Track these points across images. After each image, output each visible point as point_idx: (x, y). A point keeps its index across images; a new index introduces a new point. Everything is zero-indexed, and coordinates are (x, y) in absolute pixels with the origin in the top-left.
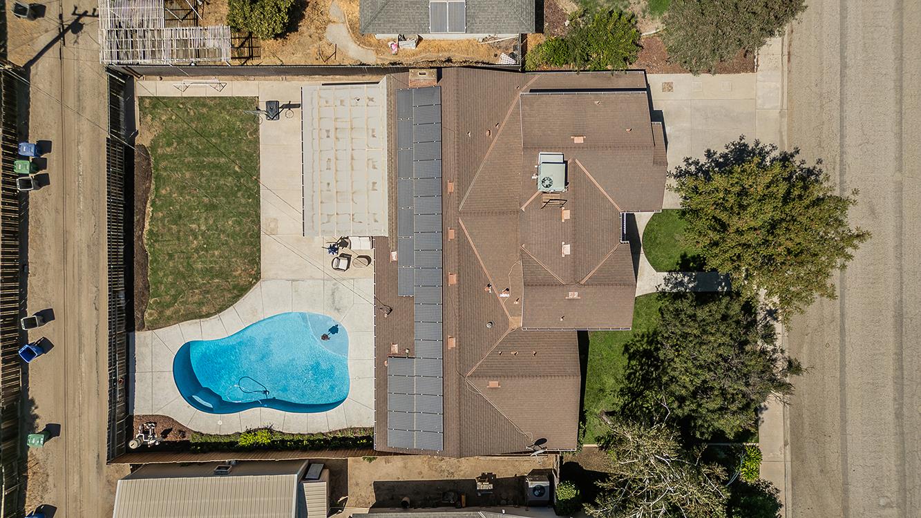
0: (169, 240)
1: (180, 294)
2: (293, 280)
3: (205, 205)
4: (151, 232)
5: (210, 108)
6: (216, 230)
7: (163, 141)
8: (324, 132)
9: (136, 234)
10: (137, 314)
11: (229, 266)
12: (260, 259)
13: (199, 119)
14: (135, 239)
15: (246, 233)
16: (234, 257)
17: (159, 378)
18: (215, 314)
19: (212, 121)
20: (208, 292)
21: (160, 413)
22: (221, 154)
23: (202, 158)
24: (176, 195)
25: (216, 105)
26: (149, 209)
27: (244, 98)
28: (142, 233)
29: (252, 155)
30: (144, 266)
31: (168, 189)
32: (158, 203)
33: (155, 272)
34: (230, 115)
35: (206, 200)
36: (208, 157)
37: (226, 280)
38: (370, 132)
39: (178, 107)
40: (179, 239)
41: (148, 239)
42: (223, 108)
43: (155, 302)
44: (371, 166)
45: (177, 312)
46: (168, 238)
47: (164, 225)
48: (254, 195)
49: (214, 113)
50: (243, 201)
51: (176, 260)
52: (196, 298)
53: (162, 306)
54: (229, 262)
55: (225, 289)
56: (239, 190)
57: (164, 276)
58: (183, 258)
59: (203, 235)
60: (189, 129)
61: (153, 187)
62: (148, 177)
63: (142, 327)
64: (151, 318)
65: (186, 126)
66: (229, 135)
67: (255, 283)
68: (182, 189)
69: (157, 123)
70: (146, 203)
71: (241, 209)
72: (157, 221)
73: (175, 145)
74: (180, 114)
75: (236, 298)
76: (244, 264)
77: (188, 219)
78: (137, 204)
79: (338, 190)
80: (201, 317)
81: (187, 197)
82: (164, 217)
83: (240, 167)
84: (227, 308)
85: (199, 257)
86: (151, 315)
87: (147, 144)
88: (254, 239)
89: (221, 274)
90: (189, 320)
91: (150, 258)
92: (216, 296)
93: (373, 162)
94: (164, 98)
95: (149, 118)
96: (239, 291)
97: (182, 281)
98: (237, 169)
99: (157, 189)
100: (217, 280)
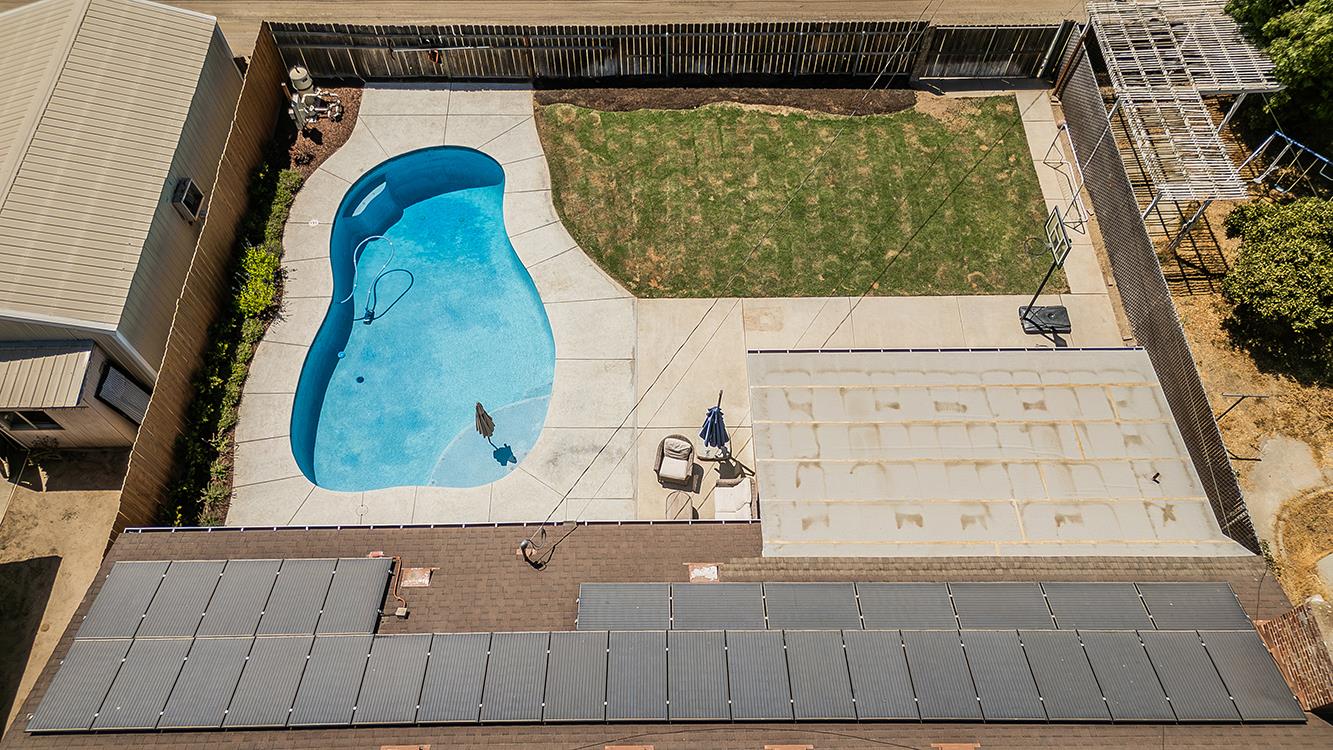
0: (721, 141)
1: (608, 157)
2: (633, 362)
3: (801, 199)
4: (740, 113)
5: (1020, 207)
6: (746, 217)
7: (930, 131)
8: (1038, 397)
9: (732, 91)
10: (568, 94)
11: (667, 240)
12: (686, 296)
13: (990, 187)
14: (722, 90)
15: (742, 269)
16: (688, 249)
17: (433, 124)
18: (562, 215)
19: (991, 209)
20: (610, 202)
21: (358, 127)
22: (920, 225)
23: (905, 192)
24: (819, 151)
25: (1029, 216)
26: (785, 111)
28: (735, 101)
29: (927, 280)
30: (667, 104)
31: (830, 139)
32: (800, 124)
33: (656, 119)
34: (1013, 241)
35: (814, 200)
36: (911, 203)
37: (637, 235)
38: (1072, 512)
39: (1009, 155)
40: (725, 155)
41: (722, 109)
42: (1025, 229)
43: (593, 120)
44: (969, 512)
45: (570, 152)
46: (726, 140)
47: (754, 133)
48: (833, 285)
49: (1010, 214)
50: (818, 265)
51: (681, 152)
52: (596, 182)
53: (582, 130)
54: (678, 240)
55: (616, 232)
56: (842, 257)
57: (648, 135)
58: (685, 163)
59: (736, 194)
60: (965, 171)
61: (832, 117)
62: (849, 108)
63: (543, 101)
64: (559, 114)
65: (970, 166)
66: (966, 238)
67: (628, 287)
68: (833, 161)
69: (966, 123)
70: (796, 106)
71: (798, 262)
72: (761, 122)
73: (925, 149)
74: (994, 157)
75: (595, 251)
76: (673, 268)
77: (770, 170)
78: (794, 93)
79: (881, 429)
80: (556, 192)
81: (816, 169)
82: (770, 133)
83: (894, 259)
84: (574, 236)
85: (687, 189)
86: (567, 113)
87: (919, 107)
88: (731, 283)
89: (649, 230)
90: (551, 171)
91: (683, 112)
92: (602, 216)
93: (982, 518)
94: (1022, 133)
95: (974, 111)
96: (610, 258)
97: (635, 162)
98: (891, 254)
99: (828, 122)
100: (636, 218)
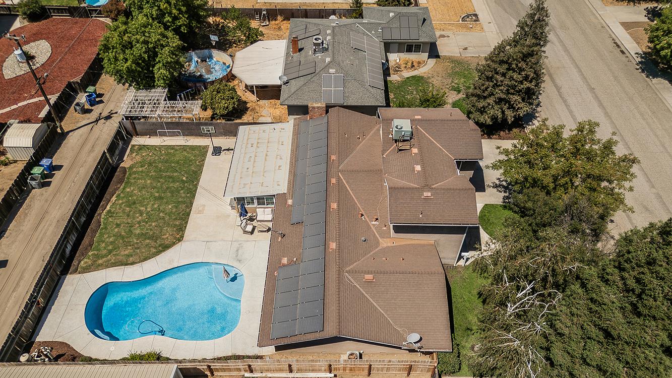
1: (115, 249)
2: (208, 242)
3: (155, 197)
4: (109, 211)
5: (176, 150)
6: (158, 211)
7: (138, 165)
9: (98, 212)
10: (75, 263)
11: (161, 232)
12: (186, 228)
13: (167, 155)
14: (96, 215)
15: (180, 213)
16: (167, 227)
17: (72, 310)
18: (139, 262)
19: (175, 156)
20: (138, 248)
21: (60, 340)
22: (176, 171)
23: (162, 173)
24: (136, 191)
25: (180, 149)
26: (114, 199)
27: (200, 146)
28: (102, 212)
29: (197, 172)
30: (95, 231)
31: (132, 188)
32: (122, 195)
33: (102, 234)
34: (188, 153)
35: (157, 194)
36: (167, 172)
37: (155, 241)
38: (280, 143)
39: (156, 149)
40: (128, 216)
41: (105, 215)
42: (185, 150)
43: (93, 254)
44: (279, 158)
45: (108, 261)
46: (121, 215)
47: (121, 207)
48: (192, 193)
49: (178, 152)
50: (183, 195)
51: (121, 228)
52: (127, 252)
53: (98, 257)
54: (161, 230)
55: (152, 247)
56: (182, 190)
57: (108, 237)
58: (127, 227)
59: (147, 213)
61: (122, 187)
62: (121, 181)
63: (75, 271)
65: (157, 158)
66: (184, 163)
67: (177, 243)
68: (142, 188)
69: (138, 157)
70: (113, 195)
71: (180, 200)
72: (117, 205)
73: (146, 167)
74: (155, 152)
75: (158, 253)
76: (173, 231)
77: (140, 204)
78: (106, 196)
79: (254, 171)
80: (127, 264)
81: (144, 193)
82: (123, 203)
83: (187, 178)
84: (150, 258)
85: (140, 226)
86: (86, 263)
87: (128, 166)
89: (154, 237)
90: (115, 266)
91: (102, 226)
92: (144, 251)
94: (148, 145)
95: (134, 154)
96: (163, 248)
97: (121, 241)
98: (184, 179)
99: (124, 189)
100: (147, 241)
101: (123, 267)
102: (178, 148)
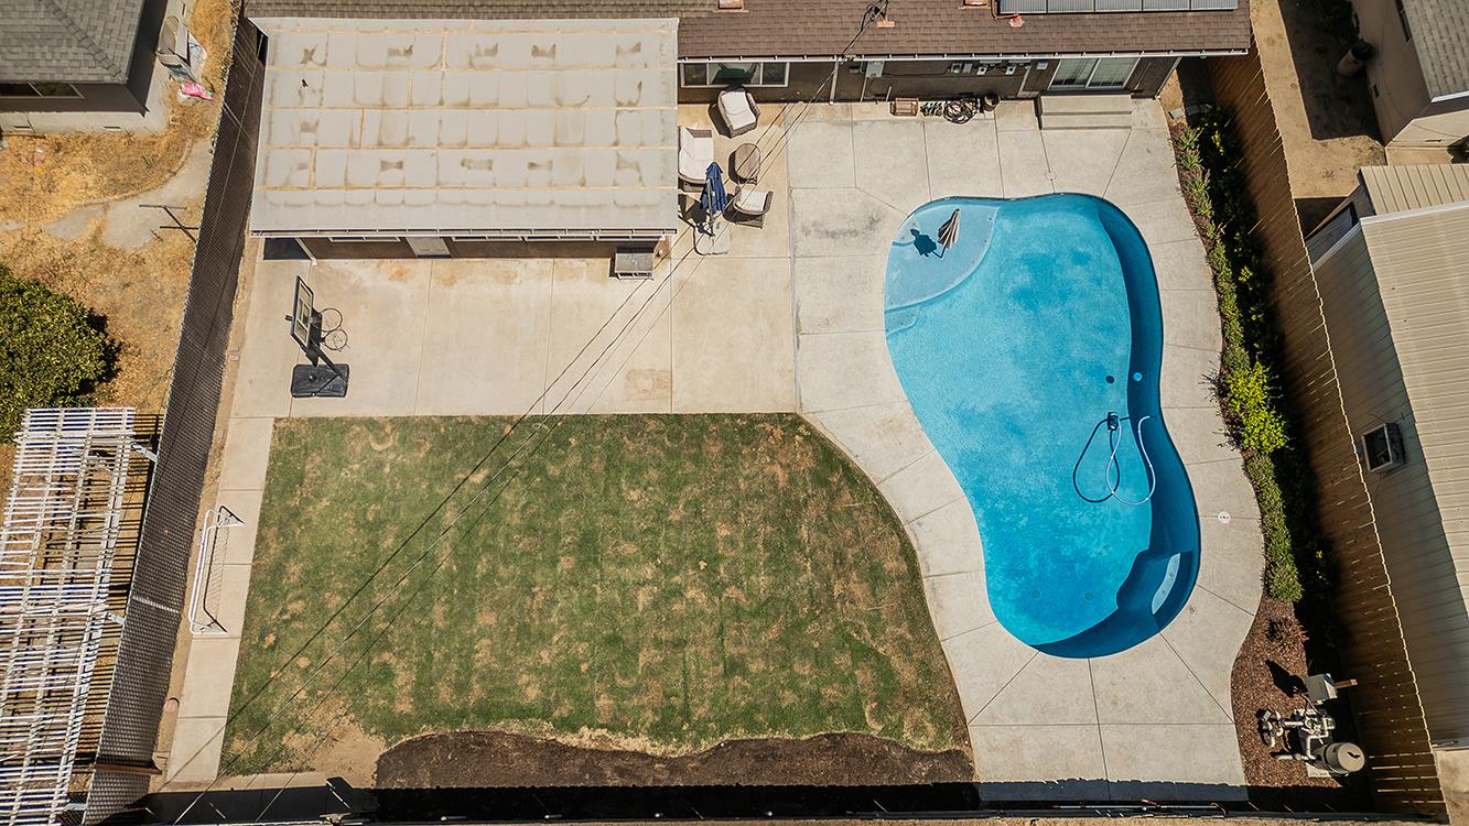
0: (685, 673)
1: (849, 638)
2: (798, 330)
3: (582, 566)
4: (658, 732)
5: (290, 552)
6: (657, 534)
7: (374, 698)
8: (385, 176)
10: (919, 775)
11: (762, 497)
12: (739, 416)
13: (318, 587)
14: (679, 782)
15: (669, 453)
16: (735, 482)
17: (1115, 703)
18: (901, 534)
19: (330, 549)
20: (839, 557)
21: (1226, 698)
22: (432, 520)
23: (439, 576)
24: (544, 654)
25: (283, 533)
26: (585, 738)
27: (275, 456)
28: (662, 759)
29: (444, 437)
30: (766, 753)
31: (525, 678)
32: (564, 710)
33: (780, 718)
34: (318, 496)
35: (566, 563)
36: (434, 559)
37: (799, 507)
38: (396, 60)
39: (272, 648)
40: (679, 644)
41: (681, 739)
42: (295, 514)
43: (878, 715)
44: (488, 60)
45: (904, 648)
46: (675, 676)
47: (636, 690)
48: (559, 431)
49: (306, 540)
50: (574, 460)
51: (744, 650)
52: (859, 590)
53: (890, 693)
54: (748, 497)
55: (828, 509)
56: (542, 471)
57: (794, 687)
58: (738, 629)
59: (668, 571)
60: (344, 616)
61: (515, 727)
63: (959, 759)
64: (930, 727)
65: (335, 625)
66: (378, 499)
67: (809, 427)
68: (527, 635)
69: (316, 716)
70: (565, 749)
71: (597, 465)
72: (624, 711)
73: (389, 658)
74: (296, 643)
75: (854, 478)
76: (754, 456)
77: (620, 617)
78: (570, 776)
79: (551, 142)
80: (914, 573)
81: (554, 619)
82: (613, 690)
83: (476, 469)
84: (882, 501)
85: (736, 582)
86: (918, 729)
87: (377, 747)
88: (685, 431)
89: (786, 515)
90: (926, 610)
91: (741, 734)
92: (849, 533)
93: (478, 54)
94: (236, 693)
95: (294, 741)
96: (833, 469)
97: (810, 630)
98: (478, 478)
99: (523, 713)
100: (804, 532)
101: (926, 585)
102: (275, 548)
